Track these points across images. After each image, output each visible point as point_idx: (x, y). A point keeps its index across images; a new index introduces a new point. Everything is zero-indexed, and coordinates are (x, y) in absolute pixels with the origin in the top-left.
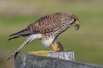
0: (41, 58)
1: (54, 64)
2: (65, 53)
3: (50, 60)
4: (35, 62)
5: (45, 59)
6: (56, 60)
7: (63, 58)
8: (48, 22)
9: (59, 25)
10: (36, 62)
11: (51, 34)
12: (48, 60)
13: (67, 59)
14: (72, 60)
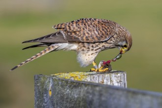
0: (76, 85)
1: (97, 94)
2: (113, 75)
3: (92, 87)
4: (66, 91)
5: (83, 85)
6: (101, 88)
7: (109, 83)
8: (94, 26)
9: (110, 34)
10: (68, 90)
11: (93, 47)
12: (88, 87)
13: (116, 84)
14: (123, 85)
